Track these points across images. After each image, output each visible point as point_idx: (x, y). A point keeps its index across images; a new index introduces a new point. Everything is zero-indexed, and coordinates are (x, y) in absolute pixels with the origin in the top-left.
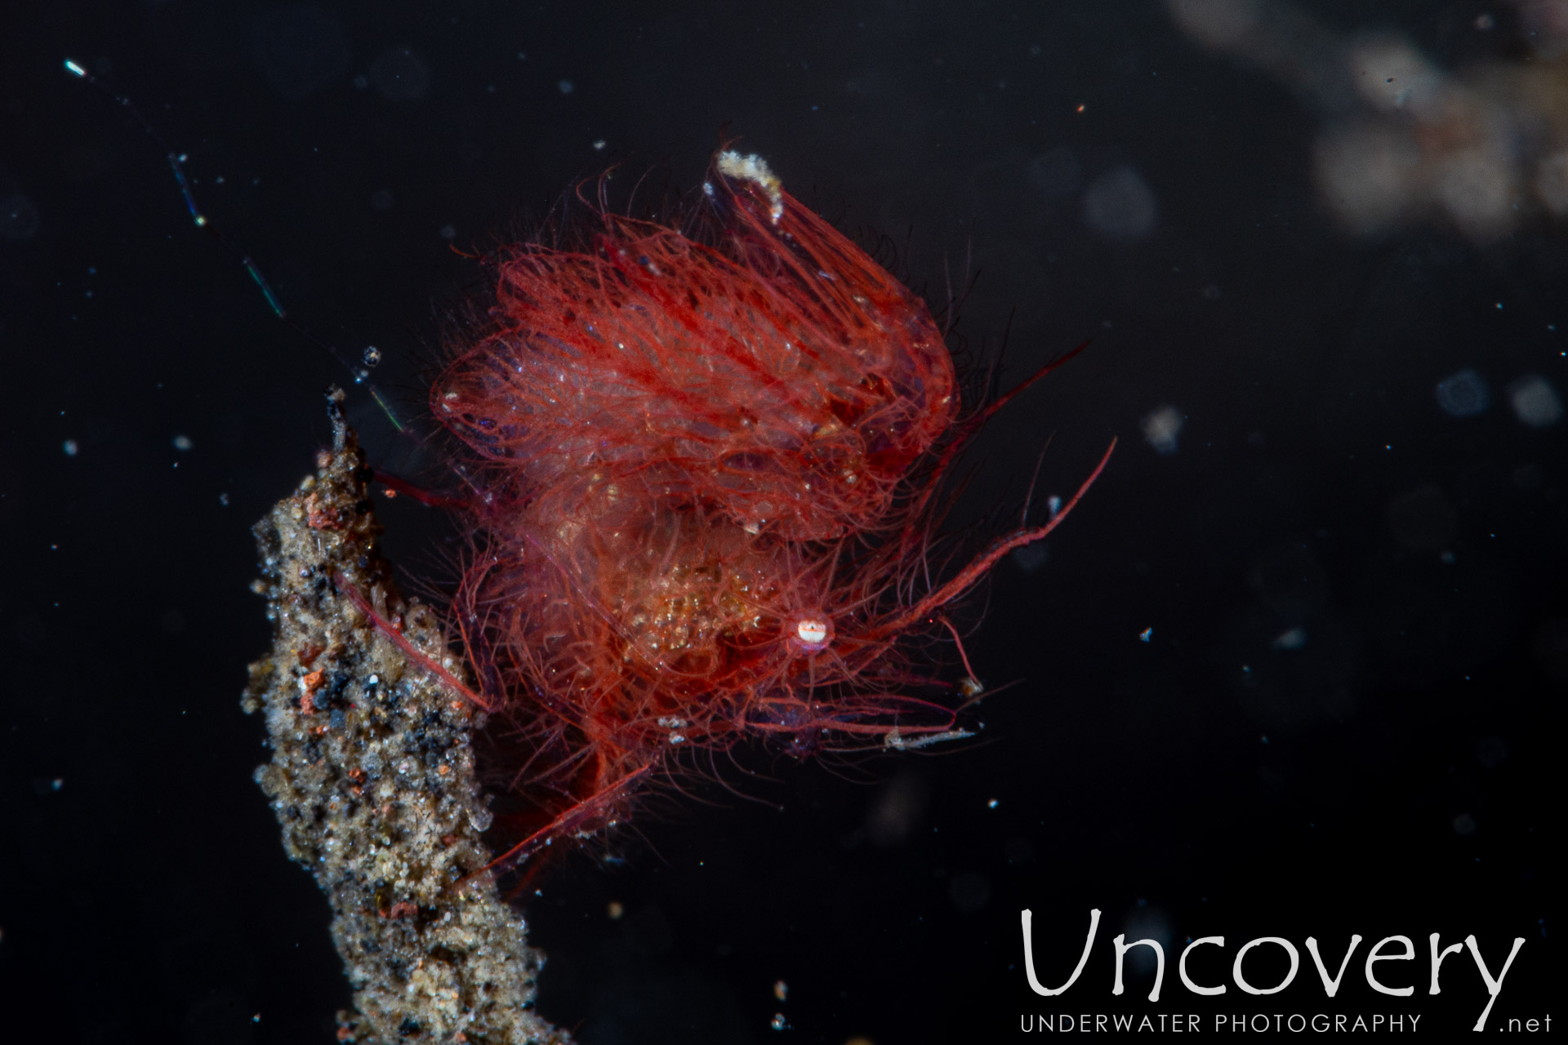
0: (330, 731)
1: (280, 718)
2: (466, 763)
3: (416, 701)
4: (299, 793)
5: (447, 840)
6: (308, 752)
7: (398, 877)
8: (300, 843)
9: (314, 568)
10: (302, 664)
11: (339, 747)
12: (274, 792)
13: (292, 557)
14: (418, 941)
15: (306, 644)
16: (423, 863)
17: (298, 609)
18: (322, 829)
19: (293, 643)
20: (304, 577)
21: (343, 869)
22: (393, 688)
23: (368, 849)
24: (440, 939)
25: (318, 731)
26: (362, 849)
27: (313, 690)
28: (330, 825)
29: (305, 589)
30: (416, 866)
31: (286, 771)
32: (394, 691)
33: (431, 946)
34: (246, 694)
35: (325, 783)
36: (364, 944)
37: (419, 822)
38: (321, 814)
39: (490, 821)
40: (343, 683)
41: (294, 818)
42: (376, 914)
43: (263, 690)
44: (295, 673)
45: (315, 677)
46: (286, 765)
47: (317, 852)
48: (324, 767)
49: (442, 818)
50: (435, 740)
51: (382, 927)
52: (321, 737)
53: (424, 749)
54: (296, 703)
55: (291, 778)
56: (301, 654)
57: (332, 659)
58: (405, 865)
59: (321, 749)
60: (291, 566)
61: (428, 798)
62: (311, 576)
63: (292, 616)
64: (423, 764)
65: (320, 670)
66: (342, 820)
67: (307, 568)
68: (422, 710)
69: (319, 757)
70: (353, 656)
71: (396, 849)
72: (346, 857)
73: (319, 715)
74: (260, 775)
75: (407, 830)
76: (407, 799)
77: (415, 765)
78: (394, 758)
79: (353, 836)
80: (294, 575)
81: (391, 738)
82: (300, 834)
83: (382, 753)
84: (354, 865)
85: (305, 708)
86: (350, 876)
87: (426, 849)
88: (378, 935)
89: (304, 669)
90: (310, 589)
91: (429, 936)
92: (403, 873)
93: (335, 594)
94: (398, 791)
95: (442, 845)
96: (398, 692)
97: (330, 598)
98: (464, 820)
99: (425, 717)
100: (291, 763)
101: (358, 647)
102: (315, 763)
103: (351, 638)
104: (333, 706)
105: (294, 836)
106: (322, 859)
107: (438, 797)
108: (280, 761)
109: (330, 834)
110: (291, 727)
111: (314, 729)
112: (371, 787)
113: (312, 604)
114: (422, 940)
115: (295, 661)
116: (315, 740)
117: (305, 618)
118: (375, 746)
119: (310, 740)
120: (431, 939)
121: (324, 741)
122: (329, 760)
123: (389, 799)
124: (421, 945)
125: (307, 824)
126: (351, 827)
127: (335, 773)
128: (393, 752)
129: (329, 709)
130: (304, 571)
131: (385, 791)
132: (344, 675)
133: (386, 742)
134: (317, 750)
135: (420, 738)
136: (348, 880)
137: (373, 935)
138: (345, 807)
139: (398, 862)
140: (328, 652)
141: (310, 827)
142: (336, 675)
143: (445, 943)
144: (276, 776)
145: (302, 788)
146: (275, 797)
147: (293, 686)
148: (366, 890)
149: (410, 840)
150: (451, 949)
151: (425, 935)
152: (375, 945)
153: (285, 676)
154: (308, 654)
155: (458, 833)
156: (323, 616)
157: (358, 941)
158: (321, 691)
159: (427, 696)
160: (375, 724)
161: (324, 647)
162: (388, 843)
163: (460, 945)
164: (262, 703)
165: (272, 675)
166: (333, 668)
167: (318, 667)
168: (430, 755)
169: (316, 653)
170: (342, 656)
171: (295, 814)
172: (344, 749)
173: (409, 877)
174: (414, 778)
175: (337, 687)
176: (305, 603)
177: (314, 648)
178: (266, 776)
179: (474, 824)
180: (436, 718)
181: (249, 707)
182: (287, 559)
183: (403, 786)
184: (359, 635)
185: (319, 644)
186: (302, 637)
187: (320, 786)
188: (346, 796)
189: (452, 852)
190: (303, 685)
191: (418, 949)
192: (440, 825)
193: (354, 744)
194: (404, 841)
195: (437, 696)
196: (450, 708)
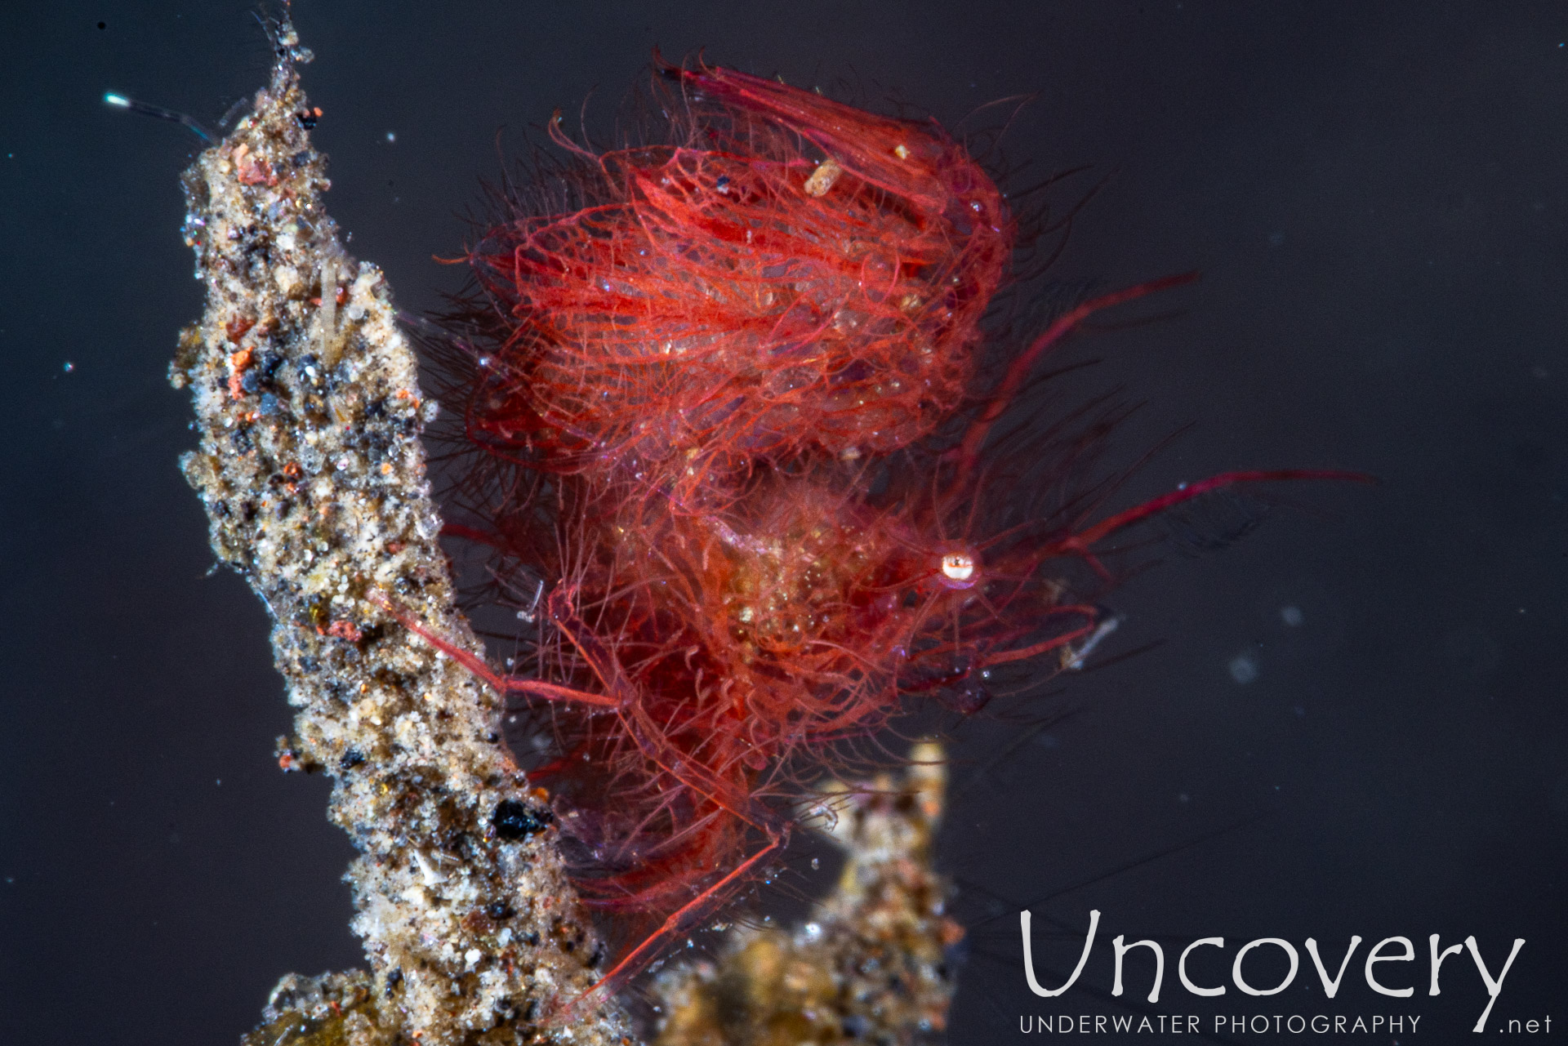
0: (260, 418)
1: (208, 401)
2: (412, 459)
3: (356, 387)
4: (228, 486)
5: (393, 547)
6: (237, 441)
7: (336, 592)
8: (229, 544)
9: (244, 229)
10: (229, 339)
11: (271, 437)
12: (199, 483)
13: (220, 215)
14: (360, 662)
15: (234, 316)
16: (366, 575)
17: (227, 275)
18: (254, 528)
19: (222, 313)
20: (231, 239)
21: (276, 576)
22: (331, 372)
23: (302, 555)
24: (385, 661)
25: (248, 417)
26: (295, 554)
27: (242, 370)
28: (262, 525)
29: (233, 253)
30: (357, 580)
31: (213, 459)
32: (332, 377)
33: (375, 668)
34: (172, 367)
35: (256, 476)
36: (302, 661)
37: (359, 527)
38: (251, 512)
39: (438, 529)
40: (275, 364)
41: (222, 515)
42: (313, 629)
43: (191, 363)
44: (221, 348)
45: (242, 356)
46: (214, 453)
47: (250, 555)
48: (253, 460)
49: (386, 523)
50: (376, 435)
51: (322, 644)
52: (251, 424)
53: (365, 443)
54: (223, 383)
55: (219, 468)
56: (230, 327)
57: (262, 335)
58: (345, 579)
59: (251, 436)
60: (218, 224)
61: (369, 499)
62: (239, 238)
63: (220, 283)
64: (364, 459)
65: (249, 349)
66: (274, 519)
67: (236, 228)
68: (362, 398)
69: (249, 448)
70: (287, 332)
71: (336, 557)
72: (280, 563)
73: (249, 400)
74: (186, 463)
75: (347, 534)
76: (346, 499)
77: (355, 460)
78: (332, 452)
79: (287, 540)
80: (221, 234)
81: (329, 429)
82: (228, 533)
83: (319, 446)
84: (289, 571)
85: (234, 391)
86: (284, 584)
87: (368, 557)
88: (317, 652)
89: (232, 346)
90: (239, 253)
91: (372, 657)
92: (344, 587)
93: (266, 258)
94: (337, 490)
95: (386, 553)
96: (337, 377)
97: (261, 265)
98: (411, 526)
99: (366, 406)
100: (219, 451)
101: (293, 322)
102: (244, 454)
103: (285, 312)
104: (263, 389)
105: (222, 534)
106: (256, 562)
107: (382, 498)
108: (208, 448)
109: (261, 536)
110: (218, 409)
111: (242, 415)
112: (307, 484)
113: (241, 271)
114: (365, 662)
115: (222, 334)
116: (244, 428)
117: (234, 285)
118: (311, 437)
119: (240, 426)
120: (375, 660)
121: (256, 428)
122: (261, 451)
123: (327, 499)
124: (363, 666)
125: (236, 522)
126: (285, 529)
127: (267, 465)
128: (331, 444)
129: (259, 393)
130: (233, 233)
131: (322, 489)
132: (276, 355)
133: (323, 433)
134: (247, 439)
135: (360, 431)
136: (283, 589)
137: (311, 652)
138: (277, 505)
139: (336, 574)
140: (260, 326)
141: (240, 526)
142: (266, 354)
143: (390, 667)
144: (202, 466)
145: (231, 481)
146: (202, 489)
147: (220, 364)
148: (300, 602)
149: (351, 545)
150: (397, 671)
151: (368, 656)
152: (315, 664)
153: (214, 352)
154: (237, 328)
155: (403, 541)
156: (254, 286)
157: (296, 657)
158: (250, 372)
159: (368, 383)
160: (310, 412)
161: (255, 321)
162: (326, 548)
163: (408, 668)
164: (189, 380)
165: (202, 346)
166: (264, 346)
167: (247, 343)
168: (371, 451)
169: (246, 327)
170: (278, 333)
171: (224, 510)
172: (276, 440)
173: (349, 593)
174: (353, 476)
175: (268, 369)
176: (234, 269)
177: (244, 321)
178: (191, 465)
179: (421, 531)
180: (378, 407)
181: (177, 382)
182: (214, 217)
183: (341, 486)
184: (294, 307)
185: (249, 317)
186: (231, 307)
187: (250, 480)
188: (279, 494)
189: (397, 561)
190: (231, 365)
191: (360, 671)
192: (383, 530)
193: (288, 434)
194: (344, 547)
195: (380, 383)
196: (395, 398)
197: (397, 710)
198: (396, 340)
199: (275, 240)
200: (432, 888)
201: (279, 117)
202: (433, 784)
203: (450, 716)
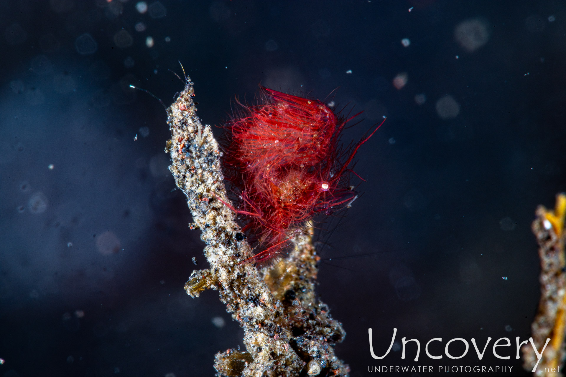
0: (186, 157)
1: (174, 155)
2: (218, 164)
3: (206, 150)
4: (179, 172)
5: (215, 182)
6: (181, 162)
7: (204, 192)
8: (180, 183)
9: (181, 120)
10: (179, 142)
11: (188, 161)
12: (173, 172)
13: (176, 117)
14: (209, 206)
15: (180, 137)
16: (210, 188)
17: (178, 129)
18: (185, 180)
19: (176, 137)
20: (178, 122)
21: (190, 189)
22: (201, 147)
23: (196, 185)
24: (214, 205)
25: (183, 158)
26: (195, 185)
27: (182, 148)
28: (187, 179)
29: (179, 124)
30: (208, 189)
31: (176, 167)
32: (201, 148)
33: (212, 207)
34: (165, 148)
35: (185, 169)
36: (196, 207)
37: (208, 178)
38: (184, 177)
39: (224, 178)
40: (189, 146)
41: (178, 178)
42: (198, 200)
43: (170, 148)
44: (177, 144)
45: (182, 145)
46: (176, 165)
47: (184, 185)
48: (185, 166)
49: (213, 177)
50: (211, 159)
51: (200, 203)
52: (184, 159)
53: (209, 161)
54: (178, 151)
55: (177, 168)
56: (179, 139)
57: (186, 141)
58: (205, 189)
59: (184, 161)
60: (176, 119)
61: (210, 173)
62: (180, 121)
63: (176, 131)
64: (208, 165)
65: (183, 144)
66: (189, 178)
67: (179, 119)
68: (208, 152)
69: (184, 164)
70: (191, 140)
71: (203, 185)
72: (191, 187)
73: (183, 154)
74: (170, 168)
75: (205, 180)
76: (205, 173)
77: (206, 165)
78: (201, 164)
79: (192, 182)
80: (176, 121)
81: (200, 159)
82: (179, 181)
83: (199, 162)
84: (193, 189)
85: (180, 152)
86: (192, 191)
87: (210, 185)
88: (199, 205)
89: (179, 143)
90: (180, 124)
91: (211, 205)
92: (205, 191)
93: (186, 125)
94: (203, 171)
95: (213, 184)
96: (202, 148)
97: (185, 126)
98: (218, 178)
99: (208, 154)
100: (177, 165)
101: (192, 138)
102: (183, 165)
103: (190, 136)
104: (187, 152)
105: (178, 182)
106: (185, 187)
107: (213, 172)
108: (174, 165)
109: (187, 181)
110: (177, 156)
111: (182, 157)
112: (196, 170)
113: (181, 128)
114: (210, 206)
115: (177, 141)
116: (182, 160)
117: (179, 131)
118: (197, 161)
119: (181, 159)
120: (212, 205)
121: (185, 160)
122: (186, 164)
123: (201, 173)
124: (209, 207)
125: (181, 179)
126: (192, 180)
127: (188, 167)
128: (201, 162)
129: (186, 152)
130: (179, 120)
131: (200, 171)
132: (189, 144)
133: (199, 160)
134: (183, 162)
135: (208, 159)
136: (192, 192)
137: (198, 205)
138: (190, 175)
139: (204, 188)
140: (185, 139)
141: (182, 180)
142: (187, 144)
143: (215, 206)
144: (174, 168)
145: (180, 171)
146: (173, 173)
147: (177, 147)
148: (196, 194)
149: (206, 182)
150: (216, 207)
151: (210, 205)
152: (198, 207)
153: (175, 145)
154: (180, 139)
155: (217, 181)
156: (184, 131)
157: (194, 206)
158: (184, 148)
159: (209, 149)
160: (197, 156)
161: (184, 138)
162: (201, 183)
163: (219, 206)
164: (169, 151)
165: (172, 144)
166: (186, 143)
167: (183, 142)
168: (210, 163)
169: (182, 139)
170: (189, 140)
171: (179, 177)
172: (190, 162)
173: (206, 192)
174: (206, 168)
175: (187, 147)
176: (179, 128)
177: (182, 138)
178: (171, 168)
179: (220, 178)
180: (211, 154)
181: (166, 152)
182: (174, 117)
183: (204, 170)
184: (192, 135)
185: (183, 137)
186: (179, 136)
187: (184, 170)
188: (190, 173)
189: (216, 185)
190: (179, 147)
191: (209, 208)
192: (213, 179)
193: (192, 160)
194: (204, 183)
195: (211, 149)
196: (214, 152)
197: (216, 215)
198: (214, 140)
199: (187, 121)
200: (224, 251)
201: (187, 97)
202: (223, 230)
203: (227, 216)
